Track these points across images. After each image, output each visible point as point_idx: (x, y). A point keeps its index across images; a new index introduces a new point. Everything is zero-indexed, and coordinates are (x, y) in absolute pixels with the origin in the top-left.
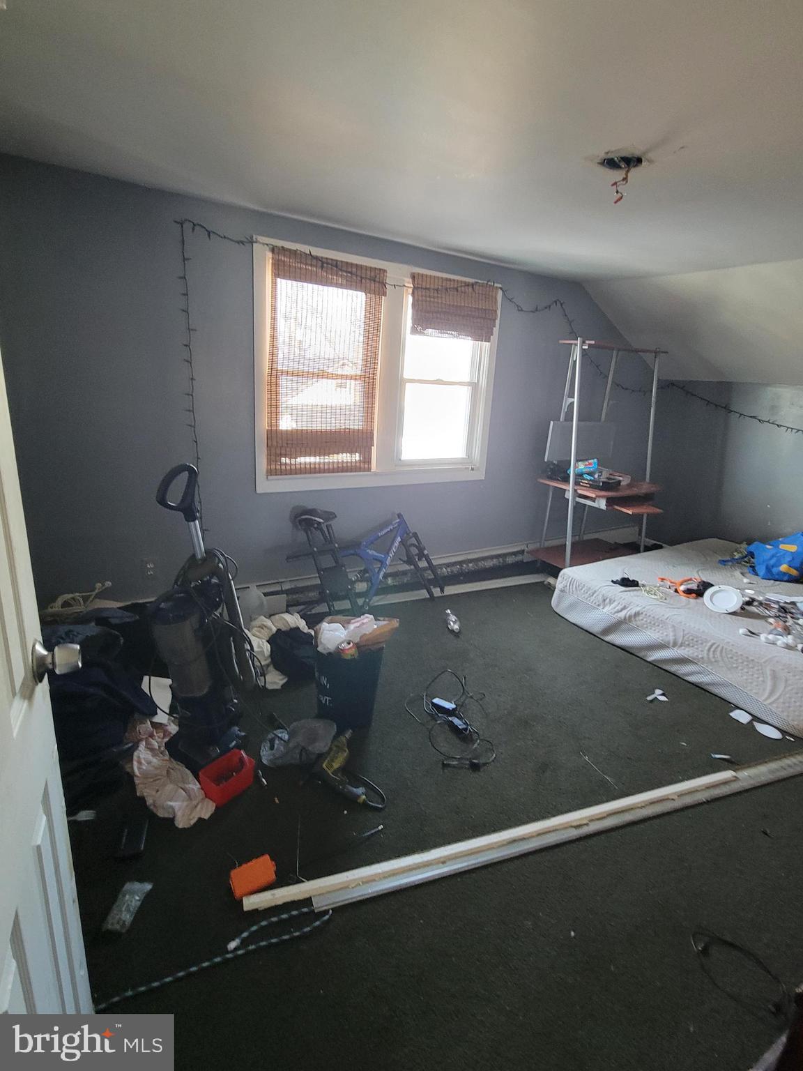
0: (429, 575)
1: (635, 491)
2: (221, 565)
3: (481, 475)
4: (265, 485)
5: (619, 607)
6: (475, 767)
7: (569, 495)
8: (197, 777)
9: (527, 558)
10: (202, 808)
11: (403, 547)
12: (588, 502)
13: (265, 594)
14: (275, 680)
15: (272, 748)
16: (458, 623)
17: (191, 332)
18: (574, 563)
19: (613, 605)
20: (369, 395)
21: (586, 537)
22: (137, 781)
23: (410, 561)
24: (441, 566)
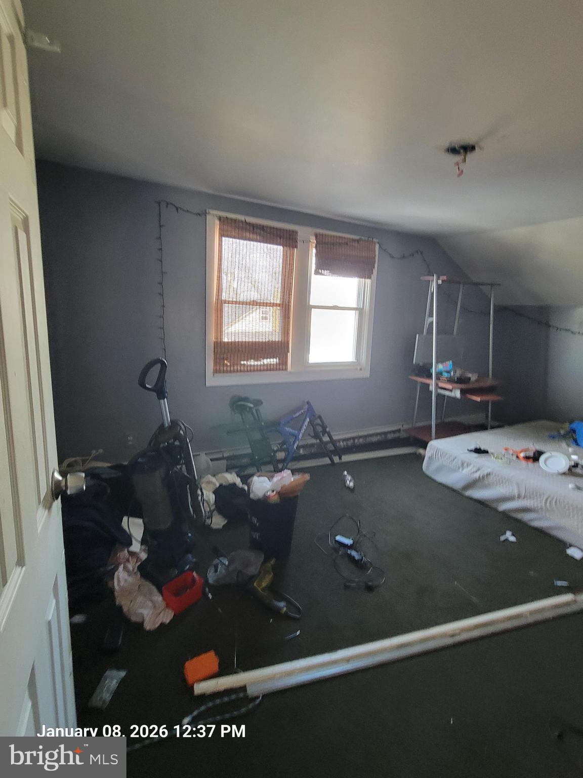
0: (331, 447)
1: (482, 384)
2: (182, 432)
3: (367, 374)
4: (213, 380)
5: (475, 469)
6: (370, 589)
7: (432, 388)
8: (160, 591)
9: (403, 435)
10: (164, 615)
11: (311, 427)
12: (447, 393)
13: (212, 460)
14: (218, 522)
15: (216, 571)
16: (353, 481)
17: (164, 275)
18: (438, 437)
19: (470, 468)
20: (286, 316)
21: (447, 420)
22: (116, 594)
23: (316, 436)
24: (339, 441)
